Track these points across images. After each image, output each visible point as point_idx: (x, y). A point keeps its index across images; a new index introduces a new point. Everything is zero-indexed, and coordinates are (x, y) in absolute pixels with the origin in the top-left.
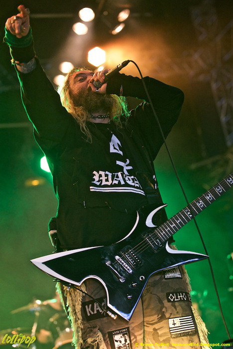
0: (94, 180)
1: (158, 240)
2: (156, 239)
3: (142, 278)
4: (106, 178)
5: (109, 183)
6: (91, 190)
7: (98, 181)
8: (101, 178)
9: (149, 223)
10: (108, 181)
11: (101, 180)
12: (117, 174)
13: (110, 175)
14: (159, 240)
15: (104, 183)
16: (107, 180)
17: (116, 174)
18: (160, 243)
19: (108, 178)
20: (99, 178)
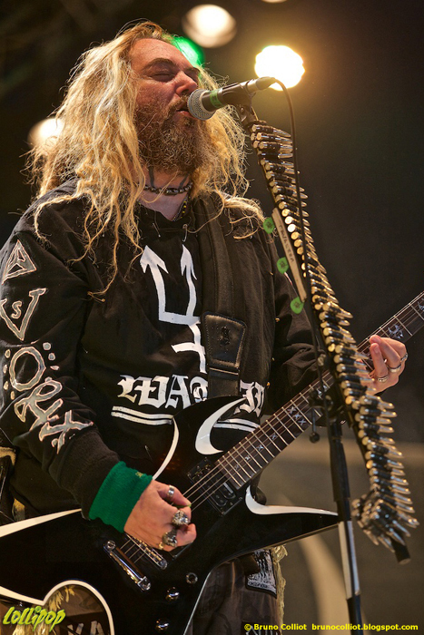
0: (121, 389)
1: (225, 484)
2: (222, 481)
3: (192, 578)
4: (153, 389)
5: (157, 403)
6: (114, 414)
7: (132, 393)
8: (138, 388)
9: (204, 446)
10: (157, 399)
11: (139, 393)
15: (144, 400)
16: (154, 395)
18: (232, 492)
19: (157, 391)
20: (134, 387)
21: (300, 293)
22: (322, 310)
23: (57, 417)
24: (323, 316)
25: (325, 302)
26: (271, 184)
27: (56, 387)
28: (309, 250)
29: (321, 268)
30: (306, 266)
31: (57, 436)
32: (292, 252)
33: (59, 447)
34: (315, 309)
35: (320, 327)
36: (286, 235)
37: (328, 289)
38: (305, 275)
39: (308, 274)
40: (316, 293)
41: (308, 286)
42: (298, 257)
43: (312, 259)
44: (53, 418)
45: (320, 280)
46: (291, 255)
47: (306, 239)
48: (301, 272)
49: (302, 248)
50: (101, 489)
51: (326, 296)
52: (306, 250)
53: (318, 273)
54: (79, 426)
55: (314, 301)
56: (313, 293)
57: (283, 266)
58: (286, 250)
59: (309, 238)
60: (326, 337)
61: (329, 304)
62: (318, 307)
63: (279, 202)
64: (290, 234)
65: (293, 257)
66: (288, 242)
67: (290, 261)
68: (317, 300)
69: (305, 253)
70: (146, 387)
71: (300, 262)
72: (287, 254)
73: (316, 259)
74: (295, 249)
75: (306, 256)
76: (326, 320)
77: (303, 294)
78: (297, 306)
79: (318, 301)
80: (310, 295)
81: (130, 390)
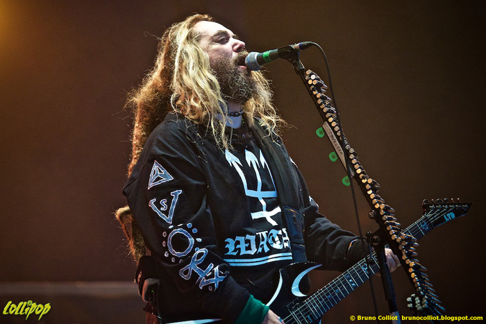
0: (227, 250)
1: (309, 316)
2: (307, 314)
4: (247, 245)
5: (252, 252)
7: (235, 251)
8: (238, 246)
10: (251, 250)
11: (239, 249)
12: (262, 234)
13: (253, 238)
16: (249, 248)
17: (260, 233)
18: (312, 321)
19: (250, 245)
20: (235, 246)
22: (367, 183)
24: (368, 186)
26: (321, 107)
27: (204, 252)
34: (362, 183)
35: (367, 194)
36: (335, 138)
42: (346, 151)
46: (340, 150)
57: (333, 157)
60: (372, 199)
63: (328, 118)
66: (337, 142)
70: (243, 246)
72: (337, 150)
76: (370, 189)
78: (347, 182)
79: (363, 178)
81: (233, 249)
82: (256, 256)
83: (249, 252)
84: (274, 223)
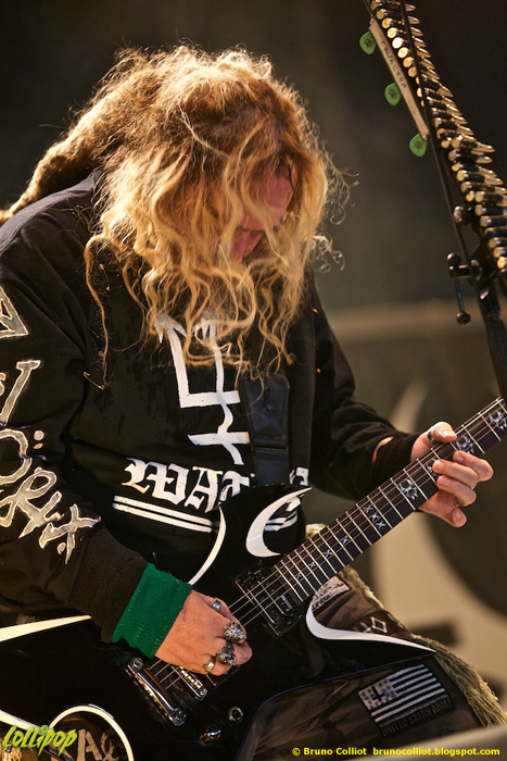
0: (128, 476)
1: (283, 597)
2: (280, 593)
3: (236, 714)
4: (170, 480)
5: (176, 499)
6: (117, 507)
7: (142, 484)
8: (151, 477)
9: (255, 544)
10: (174, 493)
11: (152, 484)
12: (206, 472)
13: (183, 474)
14: (287, 596)
16: (170, 488)
17: (203, 470)
18: (290, 607)
19: (174, 483)
20: (146, 475)
21: (420, 129)
22: (451, 148)
23: (57, 516)
24: (453, 155)
25: (454, 136)
27: (50, 479)
28: (426, 69)
29: (444, 91)
30: (423, 92)
31: (64, 539)
32: (402, 75)
33: (69, 553)
34: (442, 148)
35: (452, 171)
36: (391, 54)
37: (457, 118)
38: (422, 104)
39: (427, 102)
40: (441, 126)
41: (429, 118)
42: (411, 81)
43: (429, 81)
44: (53, 517)
45: (445, 108)
46: (401, 80)
47: (419, 54)
48: (418, 100)
49: (414, 68)
50: (134, 598)
51: (455, 128)
52: (421, 69)
53: (440, 98)
54: (88, 522)
55: (439, 137)
56: (437, 126)
57: (393, 95)
58: (394, 73)
59: (423, 53)
60: (461, 182)
61: (460, 138)
62: (445, 144)
63: (376, 10)
64: (396, 51)
65: (405, 81)
66: (395, 63)
67: (401, 88)
68: (441, 135)
69: (419, 74)
70: (161, 478)
71: (413, 87)
72: (397, 78)
73: (435, 79)
74: (405, 70)
75: (421, 79)
76: (458, 160)
77: (424, 130)
78: (419, 147)
79: (444, 137)
80: (433, 129)
81: (141, 479)
82: (180, 507)
83: (168, 496)
84: (238, 459)
